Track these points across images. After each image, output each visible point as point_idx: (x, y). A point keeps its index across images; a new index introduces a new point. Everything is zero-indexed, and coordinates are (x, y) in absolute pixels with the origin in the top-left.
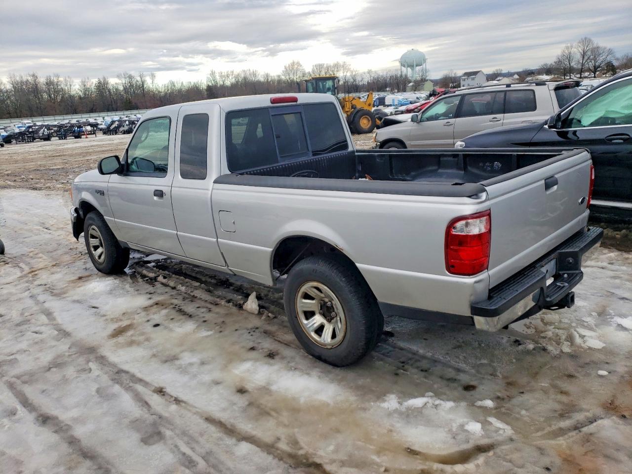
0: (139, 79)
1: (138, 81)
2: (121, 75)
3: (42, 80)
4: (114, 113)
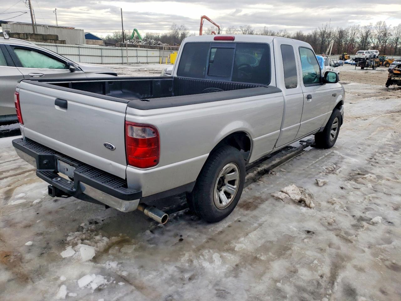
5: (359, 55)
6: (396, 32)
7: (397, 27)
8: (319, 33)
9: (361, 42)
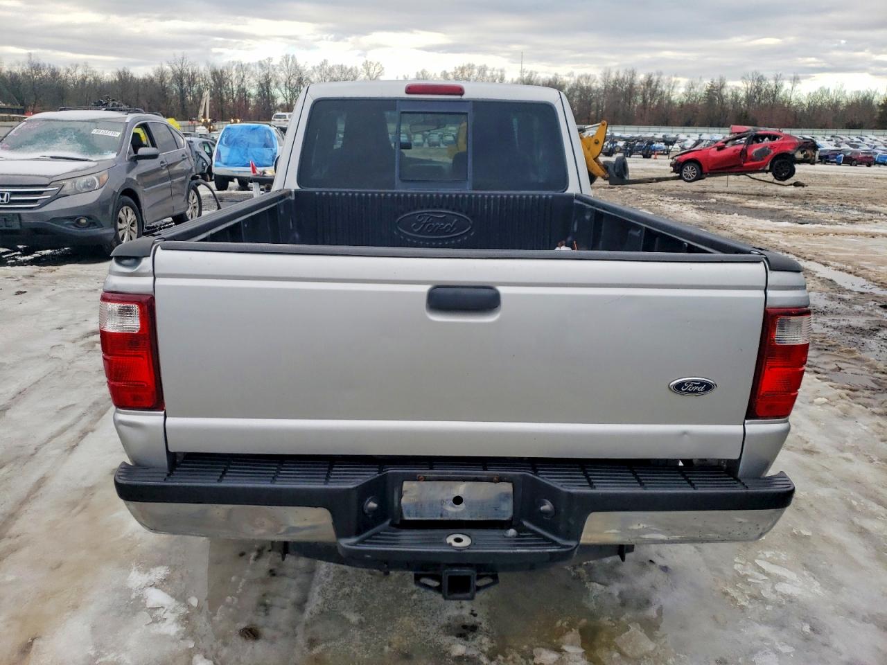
0: (772, 83)
1: (769, 86)
2: (748, 76)
3: (641, 77)
4: (717, 130)
5: (278, 123)
6: (319, 76)
7: (318, 67)
8: (171, 75)
9: (259, 94)
